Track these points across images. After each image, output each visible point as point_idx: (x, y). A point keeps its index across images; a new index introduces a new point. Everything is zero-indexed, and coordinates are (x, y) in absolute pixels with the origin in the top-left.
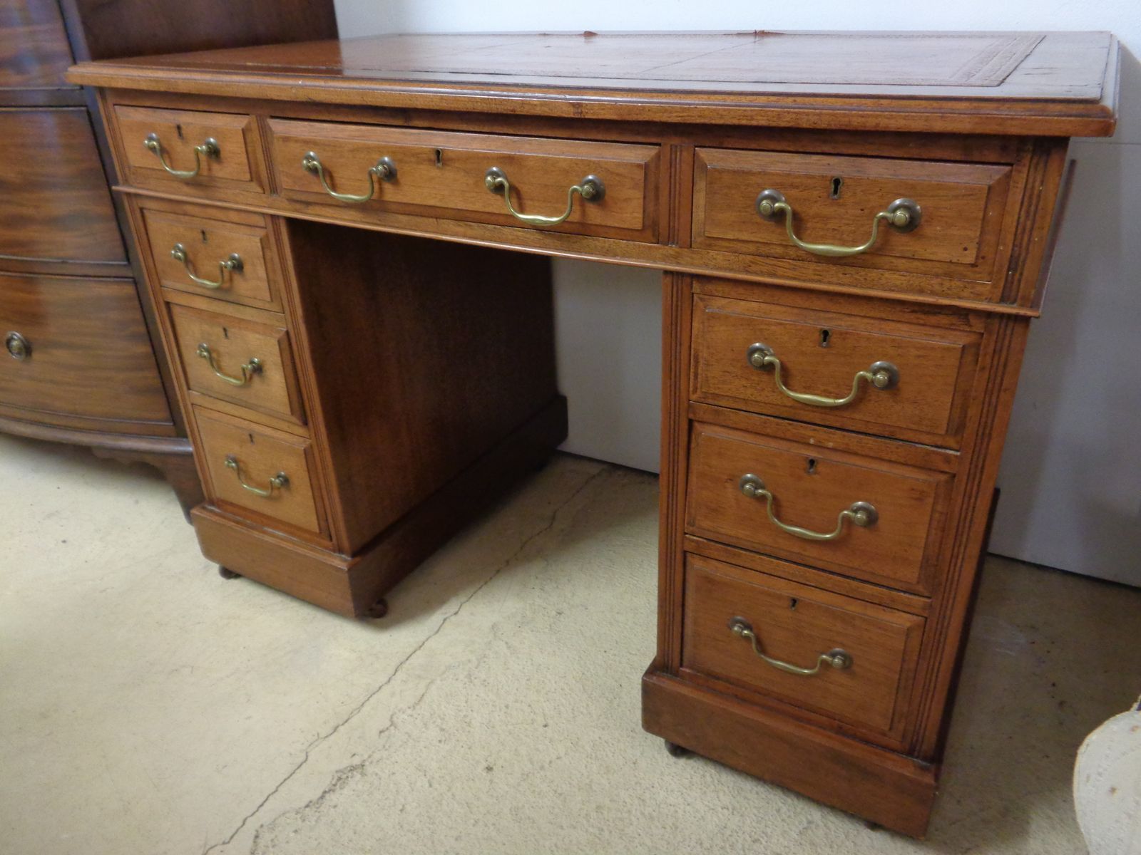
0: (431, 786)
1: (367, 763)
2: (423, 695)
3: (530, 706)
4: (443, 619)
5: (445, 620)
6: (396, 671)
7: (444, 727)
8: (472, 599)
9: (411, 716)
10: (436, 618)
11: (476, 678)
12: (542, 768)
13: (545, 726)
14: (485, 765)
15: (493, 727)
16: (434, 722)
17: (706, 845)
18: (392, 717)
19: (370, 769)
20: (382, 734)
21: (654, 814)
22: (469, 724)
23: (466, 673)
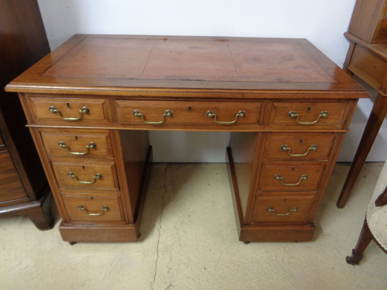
0: (194, 281)
1: (172, 283)
2: (171, 256)
3: (202, 246)
4: (158, 231)
5: (159, 231)
6: (158, 252)
7: (184, 263)
8: (161, 220)
9: (173, 264)
10: (156, 232)
11: (182, 245)
12: (218, 262)
13: (210, 250)
14: (203, 268)
15: (197, 257)
16: (181, 263)
17: (267, 263)
18: (167, 266)
19: (174, 284)
20: (169, 273)
21: (252, 261)
22: (190, 259)
23: (178, 244)
